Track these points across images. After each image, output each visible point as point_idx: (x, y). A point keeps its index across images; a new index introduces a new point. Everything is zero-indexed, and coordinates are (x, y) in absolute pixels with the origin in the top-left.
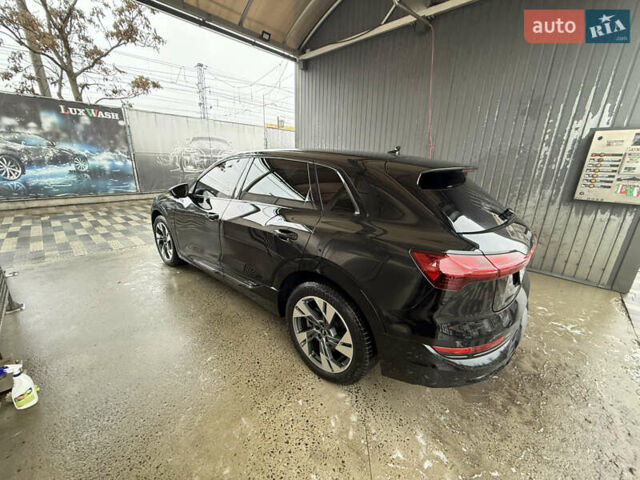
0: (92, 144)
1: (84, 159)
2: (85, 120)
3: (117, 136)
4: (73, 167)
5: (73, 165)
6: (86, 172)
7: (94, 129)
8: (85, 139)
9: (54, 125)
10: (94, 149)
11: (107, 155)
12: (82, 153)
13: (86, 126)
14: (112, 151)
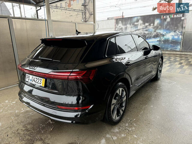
0: (168, 29)
1: (163, 35)
2: (168, 20)
3: (179, 25)
4: (159, 39)
5: (159, 38)
6: (162, 41)
7: (171, 23)
8: (166, 27)
9: (158, 23)
10: (168, 32)
11: (172, 33)
12: (163, 33)
13: (168, 22)
14: (175, 32)
